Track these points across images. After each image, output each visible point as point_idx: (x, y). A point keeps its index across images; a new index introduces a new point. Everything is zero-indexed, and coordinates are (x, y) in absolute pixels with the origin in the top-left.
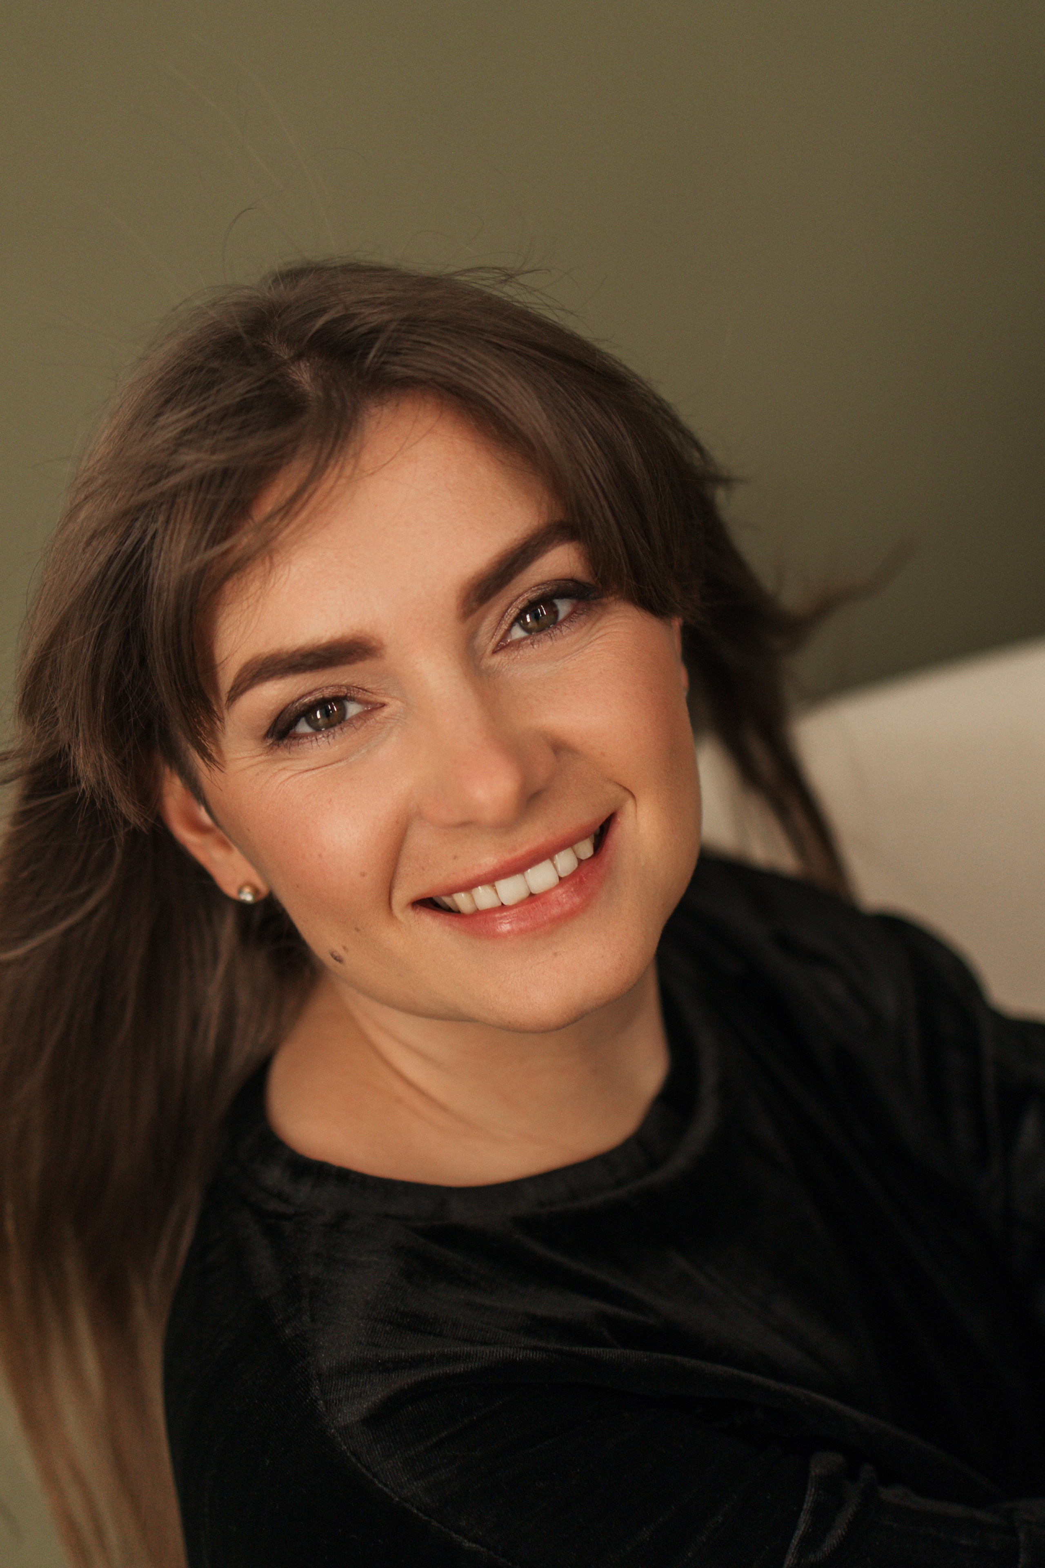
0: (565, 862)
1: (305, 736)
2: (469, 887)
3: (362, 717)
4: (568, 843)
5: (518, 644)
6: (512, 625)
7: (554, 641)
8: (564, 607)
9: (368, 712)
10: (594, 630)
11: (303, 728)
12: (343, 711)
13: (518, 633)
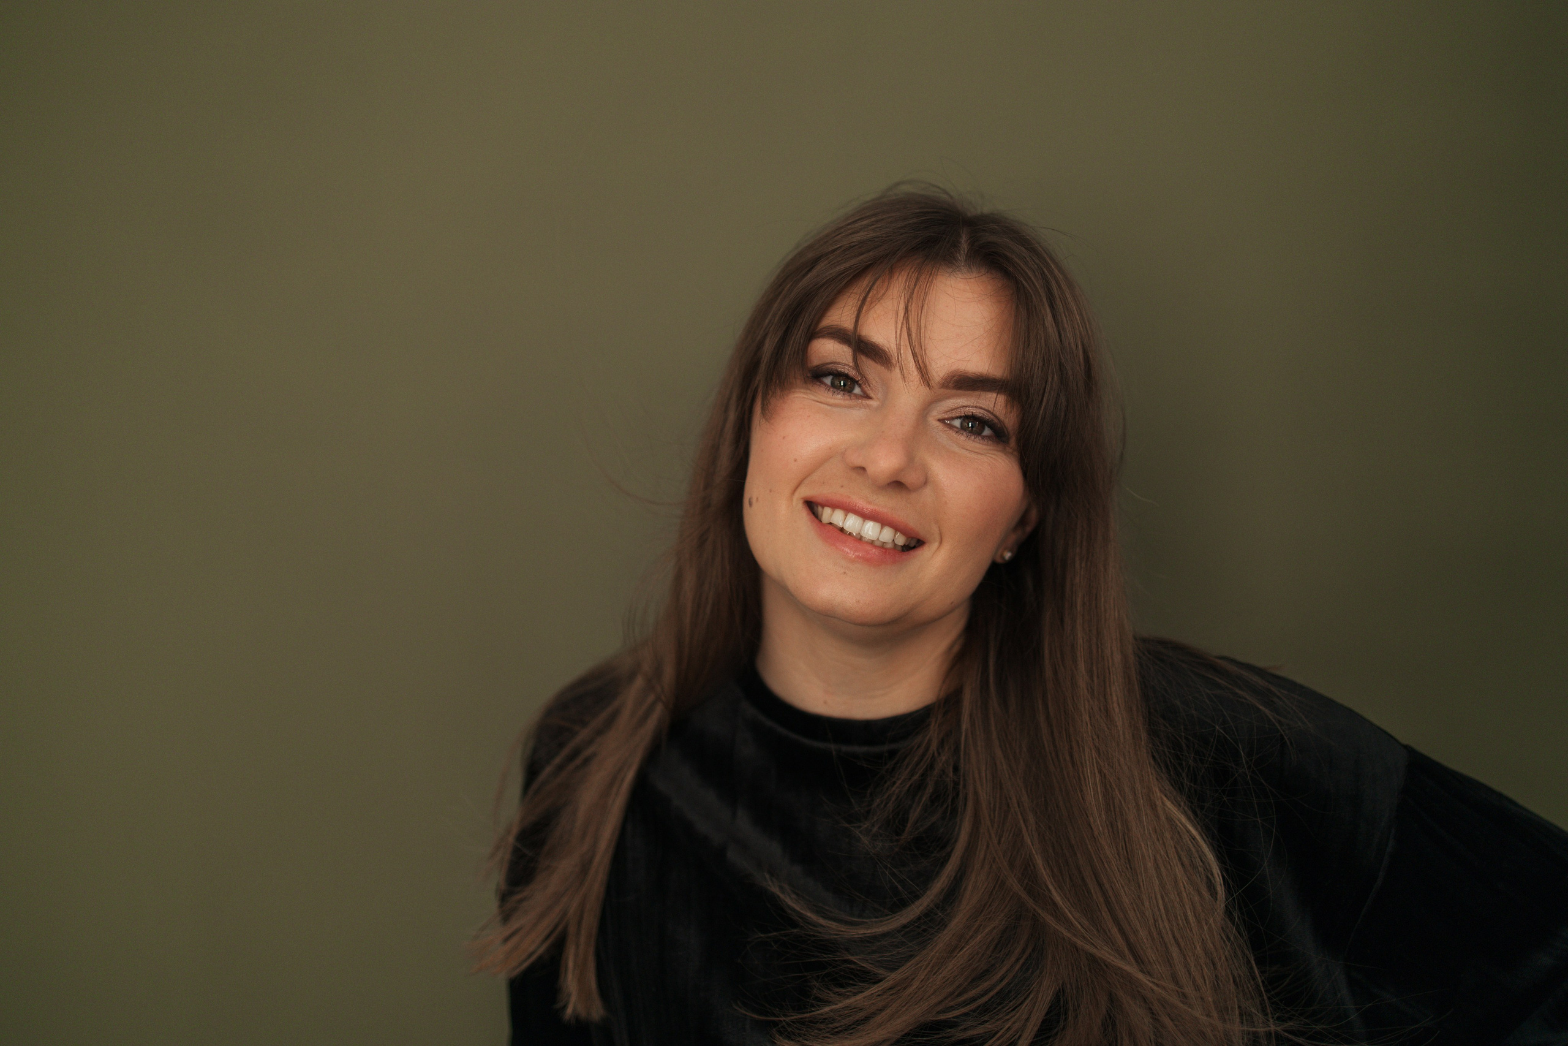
0: (887, 535)
1: (825, 385)
2: (835, 506)
3: (857, 397)
4: (897, 528)
5: (951, 427)
6: (957, 418)
7: (967, 439)
8: (987, 432)
9: (863, 397)
10: (992, 452)
11: (828, 380)
12: (853, 389)
13: (957, 423)
